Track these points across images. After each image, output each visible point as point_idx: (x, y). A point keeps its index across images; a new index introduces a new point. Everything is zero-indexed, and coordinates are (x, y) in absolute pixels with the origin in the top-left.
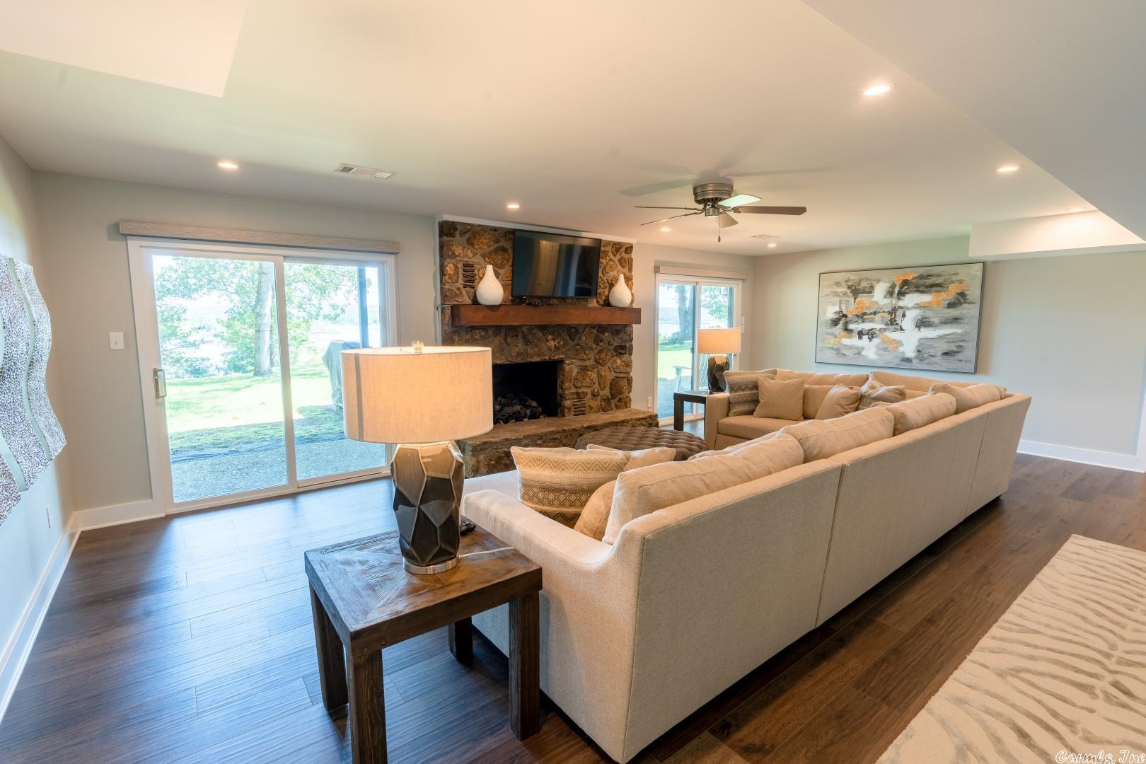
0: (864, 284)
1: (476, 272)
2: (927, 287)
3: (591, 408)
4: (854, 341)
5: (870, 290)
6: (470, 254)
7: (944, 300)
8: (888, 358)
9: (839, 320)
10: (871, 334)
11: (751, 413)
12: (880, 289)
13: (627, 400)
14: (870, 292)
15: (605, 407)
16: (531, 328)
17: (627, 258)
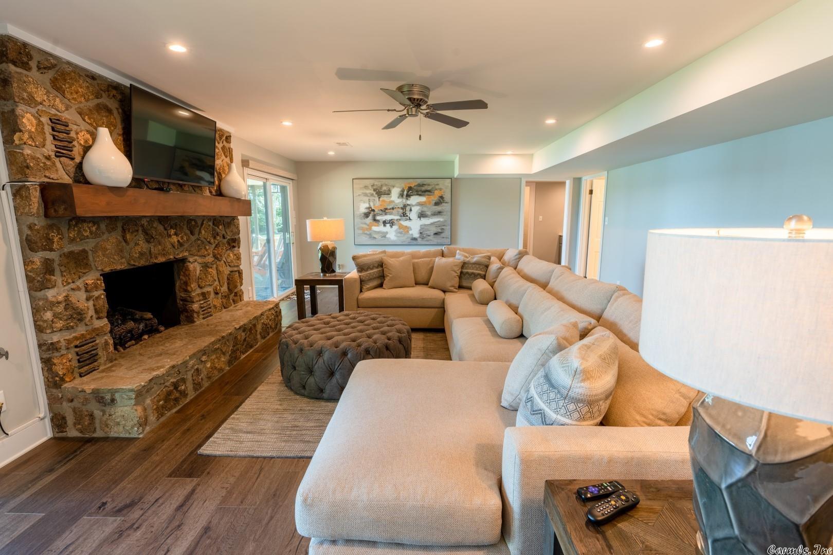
0: (384, 188)
1: (73, 134)
2: (423, 192)
3: (215, 307)
4: (380, 228)
5: (388, 193)
6: (61, 107)
7: (433, 200)
8: (405, 239)
9: (370, 213)
10: (392, 223)
11: (381, 286)
12: (395, 192)
13: (241, 293)
14: (389, 194)
15: (226, 303)
16: (152, 219)
17: (227, 147)
